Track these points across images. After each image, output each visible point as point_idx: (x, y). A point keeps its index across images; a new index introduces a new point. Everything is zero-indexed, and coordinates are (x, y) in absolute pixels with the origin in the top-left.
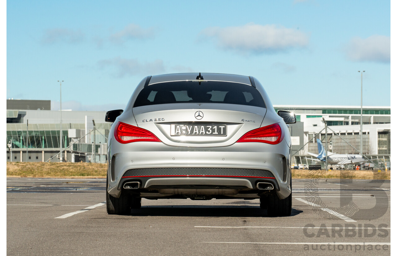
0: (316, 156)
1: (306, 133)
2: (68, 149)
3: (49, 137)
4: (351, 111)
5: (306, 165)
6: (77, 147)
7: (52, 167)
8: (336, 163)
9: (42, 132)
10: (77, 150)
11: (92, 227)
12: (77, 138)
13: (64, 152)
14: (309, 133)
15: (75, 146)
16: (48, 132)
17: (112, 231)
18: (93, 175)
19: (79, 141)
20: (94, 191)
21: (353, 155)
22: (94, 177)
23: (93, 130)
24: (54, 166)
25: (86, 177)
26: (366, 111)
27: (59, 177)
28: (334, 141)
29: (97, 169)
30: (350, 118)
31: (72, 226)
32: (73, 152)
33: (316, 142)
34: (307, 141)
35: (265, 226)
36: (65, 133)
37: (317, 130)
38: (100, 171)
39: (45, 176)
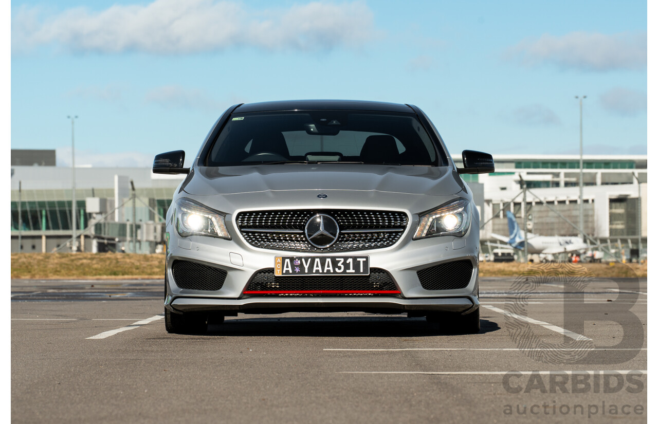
0: (506, 239)
1: (489, 202)
2: (87, 232)
3: (53, 213)
4: (564, 164)
5: (488, 255)
6: (100, 229)
7: (63, 260)
8: (539, 252)
9: (42, 204)
10: (101, 233)
11: (152, 351)
12: (100, 213)
13: (79, 237)
14: (494, 202)
15: (98, 227)
16: (51, 204)
17: (187, 358)
18: (132, 273)
19: (106, 218)
20: (141, 298)
21: (568, 239)
22: (135, 277)
23: (132, 198)
24: (67, 259)
25: (120, 277)
26: (589, 164)
27: (75, 277)
28: (535, 214)
29: (138, 264)
30: (562, 176)
31: (119, 350)
32: (95, 237)
33: (505, 216)
34: (491, 216)
35: (441, 348)
36: (82, 204)
37: (507, 197)
38: (144, 267)
39: (52, 276)
